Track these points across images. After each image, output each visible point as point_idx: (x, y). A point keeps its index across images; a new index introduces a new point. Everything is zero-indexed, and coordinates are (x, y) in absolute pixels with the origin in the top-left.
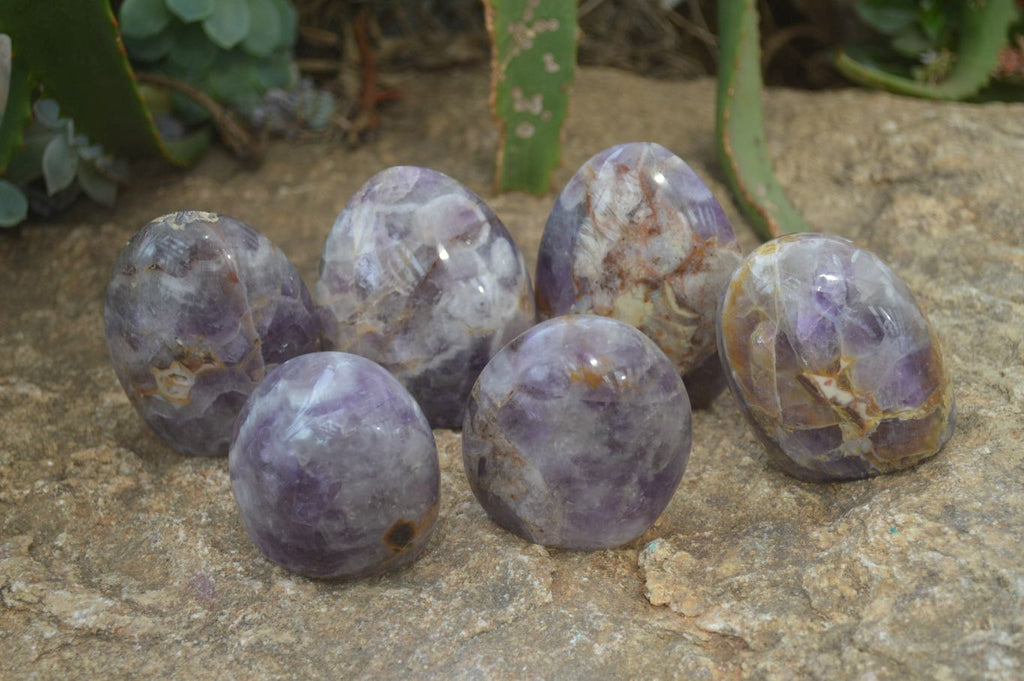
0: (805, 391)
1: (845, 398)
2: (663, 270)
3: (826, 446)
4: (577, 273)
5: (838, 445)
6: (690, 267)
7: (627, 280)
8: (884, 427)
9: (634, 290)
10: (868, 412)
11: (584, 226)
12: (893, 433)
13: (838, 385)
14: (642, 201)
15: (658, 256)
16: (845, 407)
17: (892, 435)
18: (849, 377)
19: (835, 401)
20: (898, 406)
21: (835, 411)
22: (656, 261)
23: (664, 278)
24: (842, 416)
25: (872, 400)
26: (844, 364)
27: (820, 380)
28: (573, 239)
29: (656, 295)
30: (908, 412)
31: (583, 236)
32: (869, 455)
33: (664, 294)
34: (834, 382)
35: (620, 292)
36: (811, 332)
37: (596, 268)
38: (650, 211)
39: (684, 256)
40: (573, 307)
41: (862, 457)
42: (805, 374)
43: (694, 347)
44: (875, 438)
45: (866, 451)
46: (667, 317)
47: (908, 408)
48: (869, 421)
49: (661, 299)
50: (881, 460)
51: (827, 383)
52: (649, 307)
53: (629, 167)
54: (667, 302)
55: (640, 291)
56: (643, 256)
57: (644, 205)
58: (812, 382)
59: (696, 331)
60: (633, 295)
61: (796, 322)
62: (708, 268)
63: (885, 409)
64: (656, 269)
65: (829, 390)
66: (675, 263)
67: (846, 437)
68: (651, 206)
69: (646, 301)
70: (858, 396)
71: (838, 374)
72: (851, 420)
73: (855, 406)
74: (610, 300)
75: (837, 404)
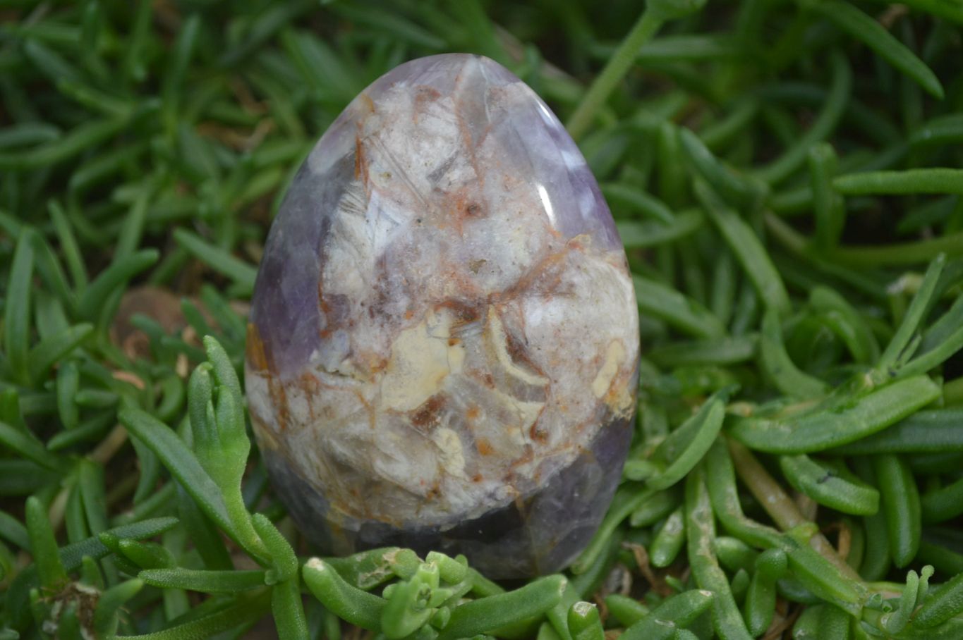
2: (489, 284)
4: (328, 288)
6: (538, 283)
7: (420, 300)
9: (432, 320)
11: (347, 198)
14: (457, 153)
15: (481, 256)
22: (477, 266)
23: (489, 301)
28: (326, 223)
29: (471, 332)
31: (344, 216)
33: (486, 332)
35: (405, 323)
37: (362, 275)
38: (471, 171)
39: (527, 262)
40: (315, 355)
43: (534, 445)
46: (489, 380)
49: (481, 342)
52: (457, 354)
53: (440, 91)
54: (491, 348)
55: (443, 322)
56: (453, 253)
57: (461, 160)
59: (541, 412)
60: (429, 330)
62: (569, 292)
64: (475, 281)
66: (511, 273)
68: (473, 163)
69: (451, 344)
74: (384, 338)
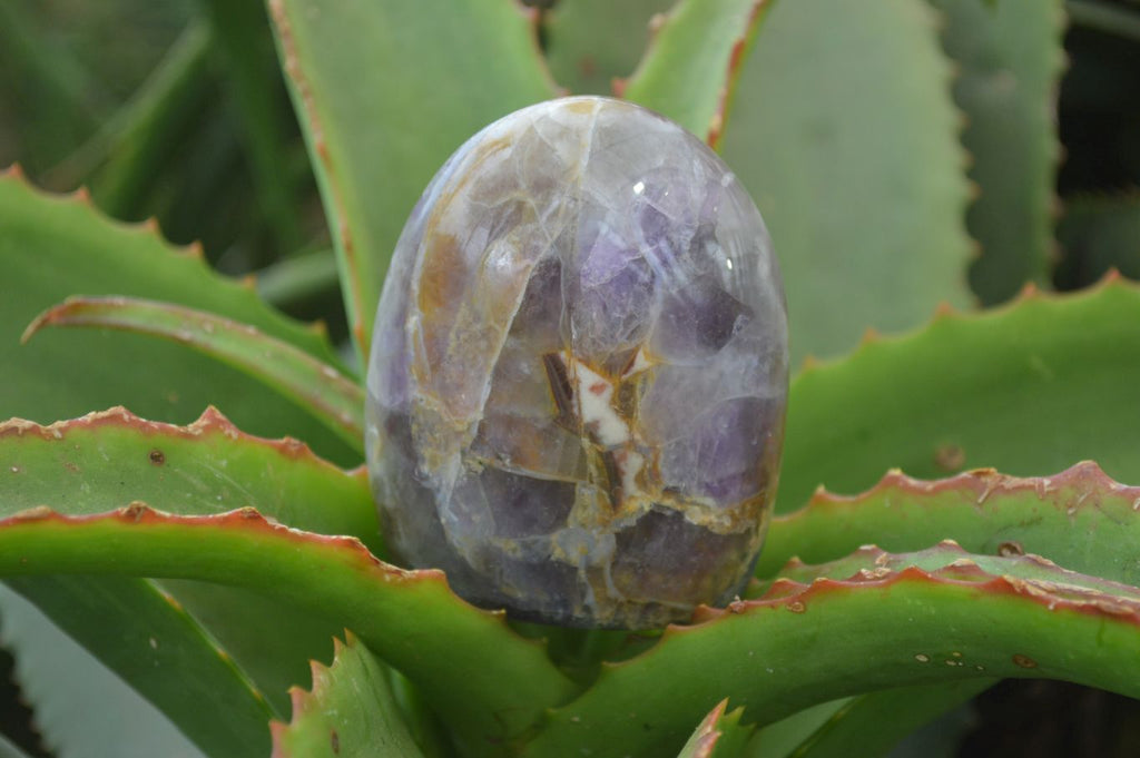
0: (548, 391)
1: (614, 431)
3: (529, 523)
5: (549, 529)
8: (652, 521)
10: (641, 480)
12: (662, 540)
13: (613, 402)
16: (606, 450)
17: (657, 545)
18: (638, 393)
19: (593, 433)
20: (695, 490)
21: (582, 451)
24: (592, 468)
25: (657, 457)
26: (641, 363)
27: (585, 377)
30: (705, 509)
32: (594, 571)
34: (609, 392)
36: (608, 276)
41: (582, 573)
42: (563, 355)
44: (625, 540)
45: (596, 560)
47: (709, 501)
48: (632, 497)
50: (612, 592)
51: (596, 389)
58: (570, 375)
61: (588, 248)
63: (671, 485)
65: (594, 405)
67: (577, 515)
70: (638, 437)
71: (624, 377)
72: (602, 485)
73: (624, 457)
75: (594, 439)
